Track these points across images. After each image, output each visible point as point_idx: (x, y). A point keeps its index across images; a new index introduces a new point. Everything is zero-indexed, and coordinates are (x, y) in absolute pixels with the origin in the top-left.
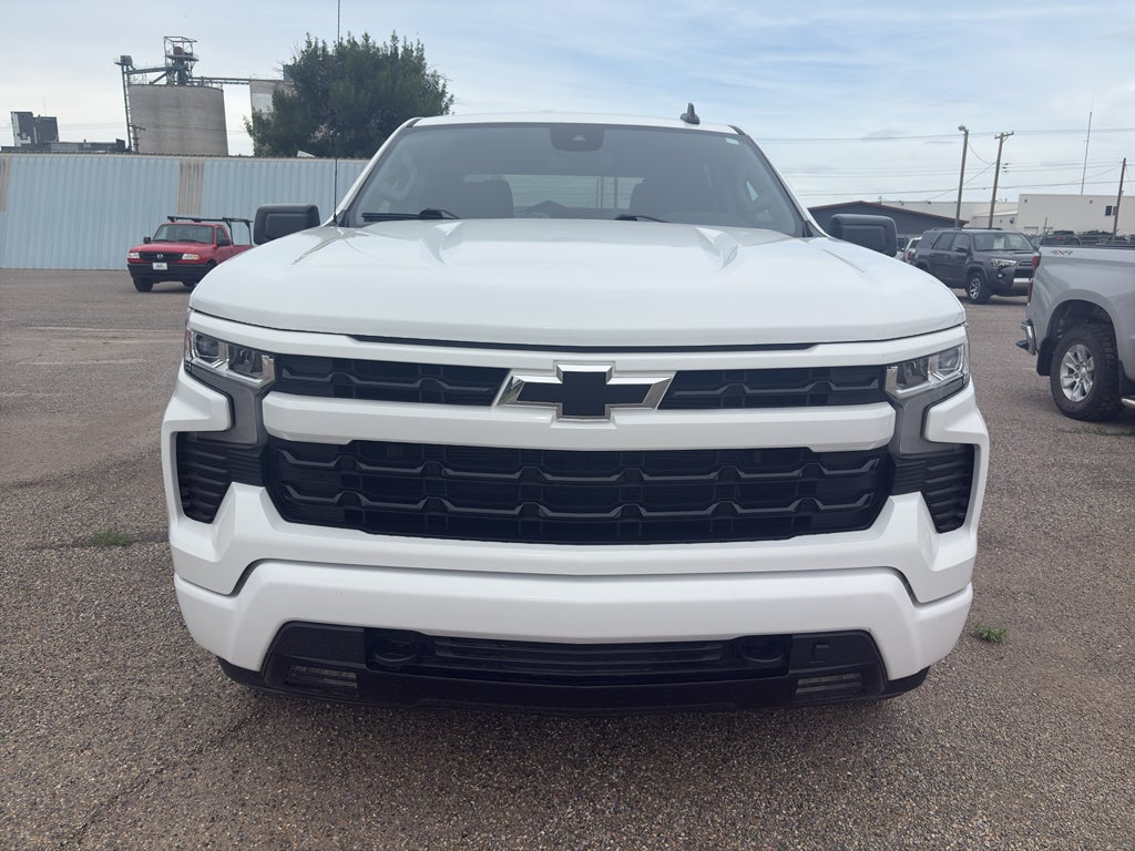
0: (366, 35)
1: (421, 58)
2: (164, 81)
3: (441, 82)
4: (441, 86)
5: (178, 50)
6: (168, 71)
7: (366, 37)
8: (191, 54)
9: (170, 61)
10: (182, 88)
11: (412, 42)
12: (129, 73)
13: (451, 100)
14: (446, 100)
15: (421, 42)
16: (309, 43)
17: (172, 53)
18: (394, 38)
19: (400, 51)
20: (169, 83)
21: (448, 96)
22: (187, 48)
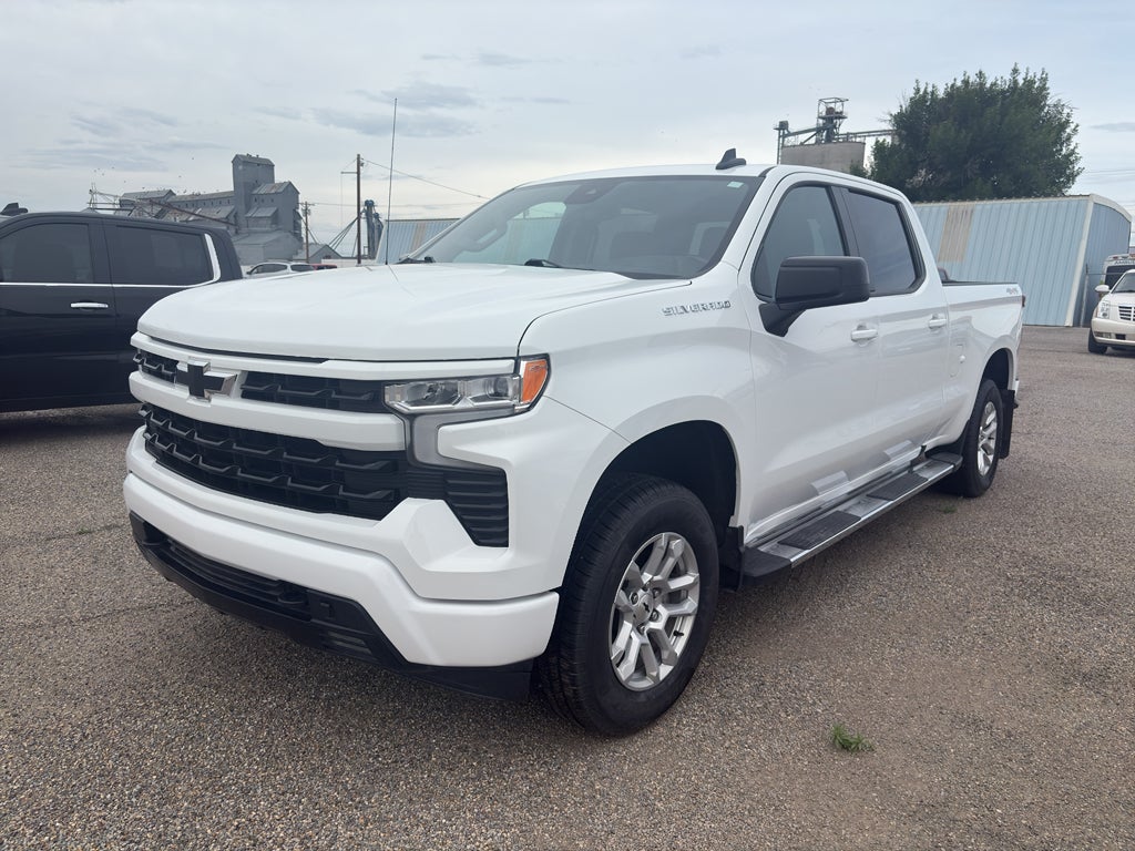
0: (980, 73)
1: (1043, 88)
2: (813, 141)
3: (1066, 111)
4: (1065, 115)
5: (830, 111)
6: (818, 130)
7: (980, 75)
8: (841, 113)
9: (821, 121)
10: (828, 145)
11: (1035, 72)
12: (784, 136)
13: (1075, 130)
14: (1068, 130)
15: (1046, 71)
16: (918, 90)
17: (824, 114)
18: (1015, 71)
19: (1021, 82)
20: (818, 142)
21: (1073, 126)
22: (838, 107)
